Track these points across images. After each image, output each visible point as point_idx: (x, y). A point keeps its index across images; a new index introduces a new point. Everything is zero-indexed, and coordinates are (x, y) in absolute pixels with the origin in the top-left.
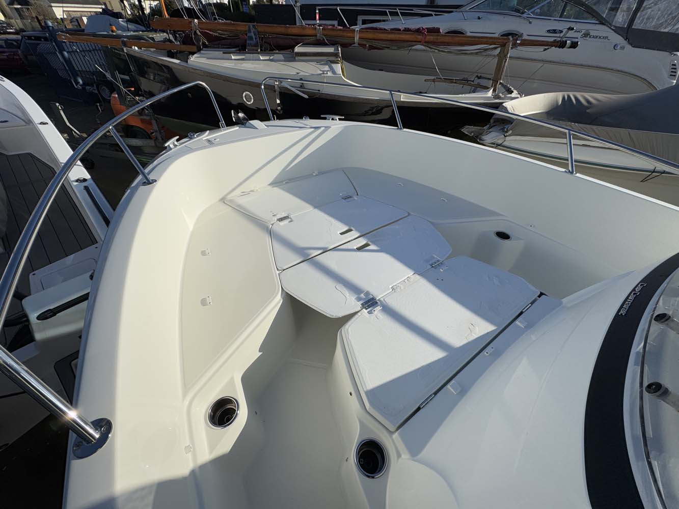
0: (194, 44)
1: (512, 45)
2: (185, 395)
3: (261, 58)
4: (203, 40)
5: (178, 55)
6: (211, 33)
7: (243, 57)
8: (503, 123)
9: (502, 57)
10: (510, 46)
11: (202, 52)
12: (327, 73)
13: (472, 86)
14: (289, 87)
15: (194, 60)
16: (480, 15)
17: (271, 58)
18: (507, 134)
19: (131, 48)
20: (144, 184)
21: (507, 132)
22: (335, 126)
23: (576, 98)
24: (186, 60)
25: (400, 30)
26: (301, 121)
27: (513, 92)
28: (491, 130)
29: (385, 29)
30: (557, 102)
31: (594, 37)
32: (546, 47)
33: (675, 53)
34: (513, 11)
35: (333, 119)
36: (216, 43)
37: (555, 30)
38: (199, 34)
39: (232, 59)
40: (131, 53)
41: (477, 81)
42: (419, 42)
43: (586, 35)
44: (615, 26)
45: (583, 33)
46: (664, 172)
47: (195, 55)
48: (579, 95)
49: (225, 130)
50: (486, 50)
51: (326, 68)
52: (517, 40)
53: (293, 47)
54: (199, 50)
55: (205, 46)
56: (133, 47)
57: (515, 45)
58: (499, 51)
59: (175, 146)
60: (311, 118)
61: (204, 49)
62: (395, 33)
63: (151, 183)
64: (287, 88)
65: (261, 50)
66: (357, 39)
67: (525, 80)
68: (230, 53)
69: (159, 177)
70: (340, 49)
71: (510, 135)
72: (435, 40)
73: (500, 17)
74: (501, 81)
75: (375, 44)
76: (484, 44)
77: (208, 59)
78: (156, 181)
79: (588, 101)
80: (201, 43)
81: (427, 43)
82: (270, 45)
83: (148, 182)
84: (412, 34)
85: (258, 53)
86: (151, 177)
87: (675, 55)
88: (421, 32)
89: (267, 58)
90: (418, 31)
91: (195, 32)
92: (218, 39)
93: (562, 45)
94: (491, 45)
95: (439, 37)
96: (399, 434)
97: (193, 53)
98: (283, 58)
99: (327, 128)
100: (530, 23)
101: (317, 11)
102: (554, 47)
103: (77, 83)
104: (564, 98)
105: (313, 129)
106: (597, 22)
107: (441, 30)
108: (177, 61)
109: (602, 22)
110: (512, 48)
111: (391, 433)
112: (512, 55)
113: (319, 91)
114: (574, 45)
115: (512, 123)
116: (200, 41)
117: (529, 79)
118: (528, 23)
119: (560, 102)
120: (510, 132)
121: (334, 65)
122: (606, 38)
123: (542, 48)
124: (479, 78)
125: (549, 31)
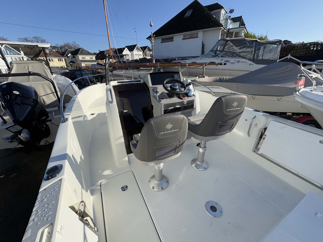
0: (115, 69)
1: (205, 65)
7: (126, 71)
14: (136, 77)
15: (114, 72)
16: (202, 58)
31: (241, 62)
32: (217, 65)
34: (212, 56)
36: (121, 68)
37: (227, 61)
38: (117, 66)
42: (176, 66)
43: (238, 62)
53: (139, 68)
55: (118, 69)
62: (170, 64)
65: (131, 69)
68: (123, 70)
70: (153, 68)
73: (208, 58)
75: (164, 66)
77: (117, 72)
79: (226, 78)
82: (134, 68)
84: (174, 64)
93: (221, 64)
94: (199, 65)
95: (181, 64)
98: (137, 71)
104: (219, 78)
109: (244, 58)
112: (205, 68)
114: (225, 64)
118: (217, 60)
122: (246, 62)
125: (225, 61)
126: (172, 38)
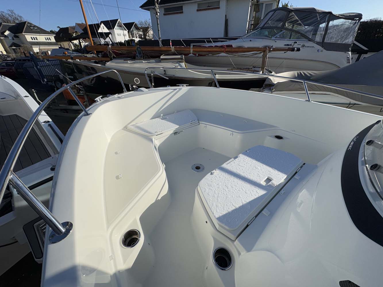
0: (108, 57)
1: (269, 51)
2: (108, 227)
3: (144, 62)
4: (113, 55)
5: (100, 63)
6: (117, 52)
7: (134, 62)
8: (270, 86)
9: (264, 57)
10: (268, 52)
11: (113, 60)
12: (178, 67)
13: (251, 71)
14: (159, 74)
15: (108, 64)
16: (251, 39)
17: (149, 62)
18: (273, 91)
19: (76, 60)
20: (85, 115)
21: (272, 90)
22: (184, 89)
23: (304, 73)
24: (104, 64)
25: (213, 47)
26: (166, 87)
27: (272, 72)
28: (264, 90)
29: (205, 47)
30: (295, 75)
31: (307, 47)
32: (285, 51)
33: (347, 52)
34: (266, 37)
35: (183, 86)
36: (120, 56)
37: (288, 45)
38: (111, 52)
39: (128, 63)
40: (76, 63)
41: (253, 69)
42: (223, 52)
43: (303, 46)
44: (316, 42)
45: (301, 45)
46: (355, 104)
47: (109, 62)
48: (305, 72)
49: (126, 93)
50: (256, 54)
51: (177, 65)
52: (271, 48)
53: (159, 57)
54: (111, 60)
55: (114, 57)
56: (77, 60)
57: (270, 51)
58: (263, 54)
59: (100, 100)
60: (171, 86)
61: (114, 59)
62: (210, 48)
63: (88, 115)
64: (157, 75)
65: (143, 58)
66: (191, 51)
67: (276, 68)
68: (127, 60)
69: (93, 112)
70: (183, 56)
71: (274, 91)
72: (231, 51)
73: (260, 40)
74: (266, 68)
75: (201, 53)
76: (255, 51)
77: (116, 63)
78: (91, 114)
79: (310, 74)
80: (112, 57)
81: (227, 52)
82: (148, 56)
83: (87, 114)
84: (219, 48)
85: (142, 60)
86: (89, 112)
87: (347, 53)
88: (223, 47)
89: (147, 62)
90: (222, 47)
91: (109, 52)
92: (121, 54)
93: (293, 50)
94: (258, 51)
95: (232, 49)
96: (238, 241)
97: (108, 61)
98: (155, 62)
99: (180, 89)
100: (276, 42)
101: (171, 41)
102: (289, 51)
103: (44, 81)
104: (298, 74)
105: (173, 90)
106: (308, 40)
107: (233, 46)
108: (100, 65)
109: (310, 40)
110: (269, 52)
111: (233, 241)
112: (269, 57)
113: (174, 75)
114: (298, 50)
115: (274, 86)
116: (112, 55)
117: (279, 67)
118: (275, 42)
119: (297, 76)
120: (274, 90)
121: (181, 63)
122: (313, 47)
123: (283, 52)
124: (254, 67)
125: (285, 45)
126: (181, 8)
